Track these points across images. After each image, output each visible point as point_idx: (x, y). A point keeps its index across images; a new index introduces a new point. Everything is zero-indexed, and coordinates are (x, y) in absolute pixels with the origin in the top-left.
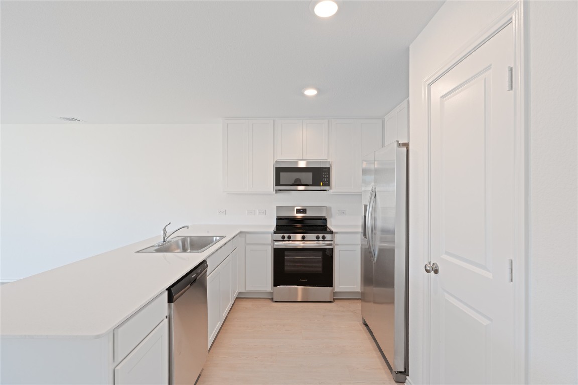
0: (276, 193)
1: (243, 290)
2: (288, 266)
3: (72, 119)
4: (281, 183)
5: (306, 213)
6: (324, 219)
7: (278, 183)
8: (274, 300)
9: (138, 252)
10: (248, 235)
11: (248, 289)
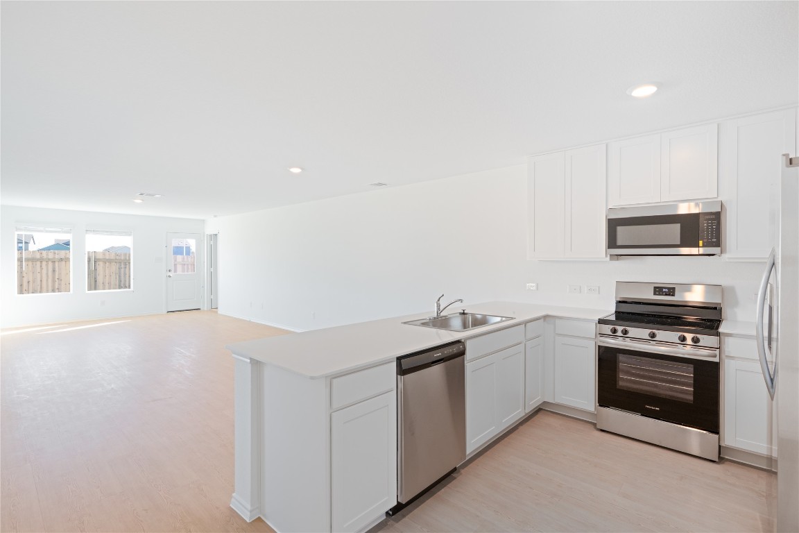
0: (611, 259)
1: (551, 401)
2: (625, 380)
3: (380, 184)
4: (619, 243)
5: (674, 295)
6: (715, 308)
7: (612, 243)
8: (598, 427)
9: (405, 323)
10: (558, 321)
11: (558, 400)
